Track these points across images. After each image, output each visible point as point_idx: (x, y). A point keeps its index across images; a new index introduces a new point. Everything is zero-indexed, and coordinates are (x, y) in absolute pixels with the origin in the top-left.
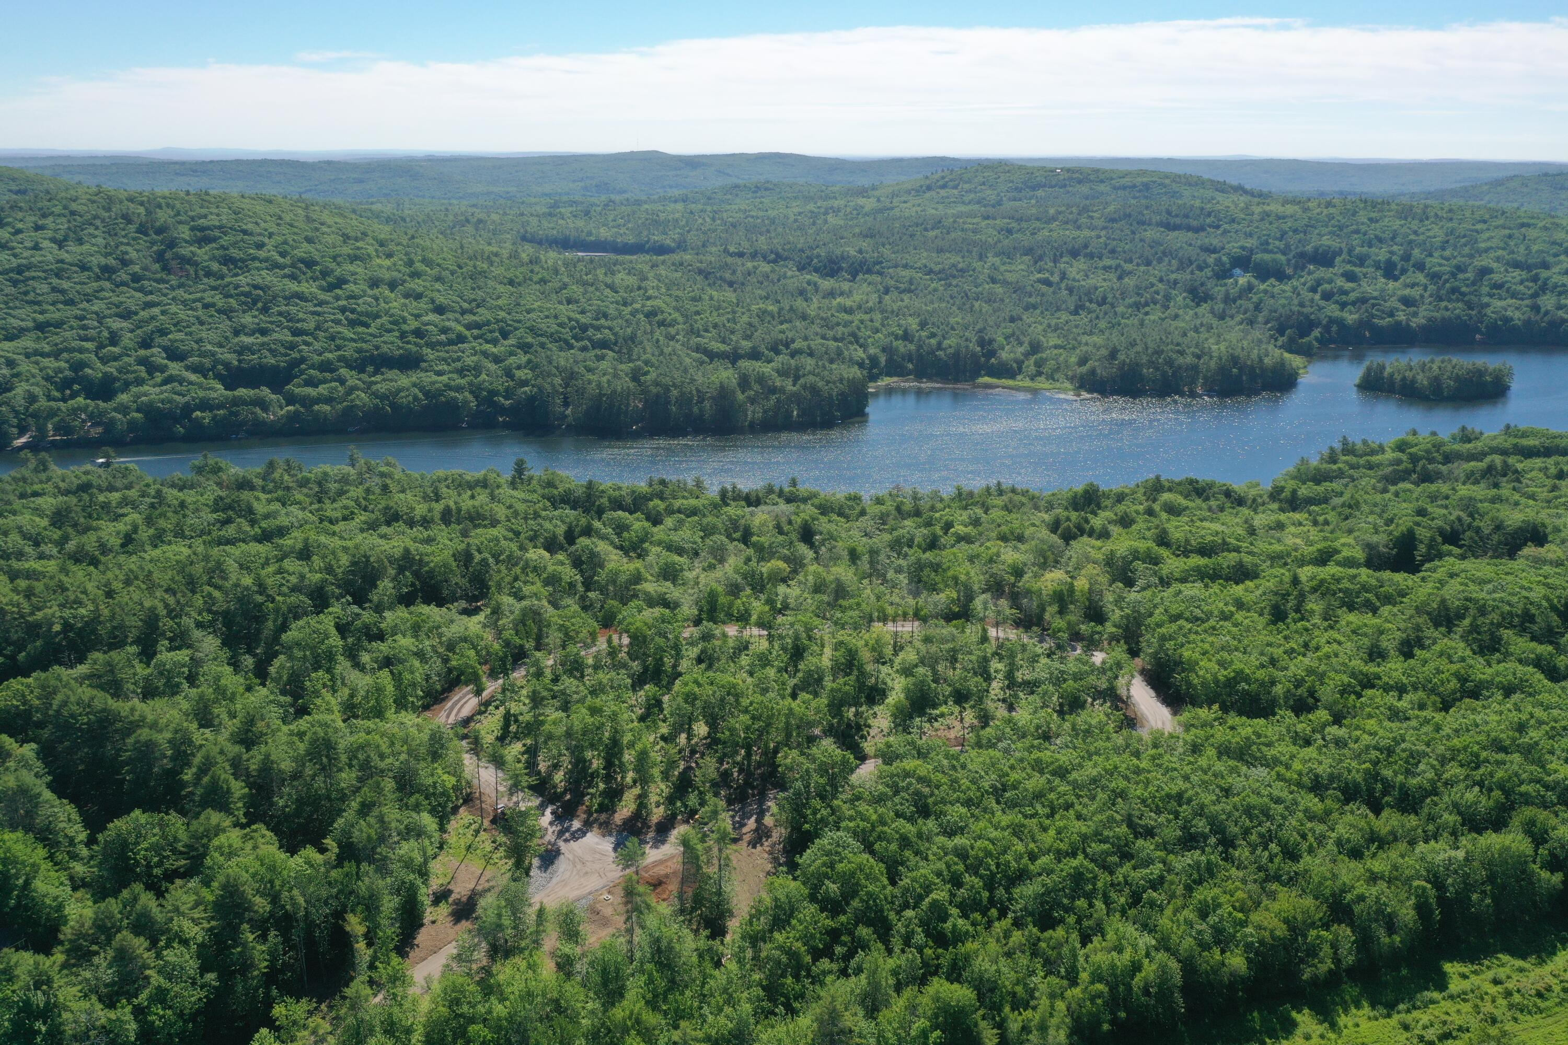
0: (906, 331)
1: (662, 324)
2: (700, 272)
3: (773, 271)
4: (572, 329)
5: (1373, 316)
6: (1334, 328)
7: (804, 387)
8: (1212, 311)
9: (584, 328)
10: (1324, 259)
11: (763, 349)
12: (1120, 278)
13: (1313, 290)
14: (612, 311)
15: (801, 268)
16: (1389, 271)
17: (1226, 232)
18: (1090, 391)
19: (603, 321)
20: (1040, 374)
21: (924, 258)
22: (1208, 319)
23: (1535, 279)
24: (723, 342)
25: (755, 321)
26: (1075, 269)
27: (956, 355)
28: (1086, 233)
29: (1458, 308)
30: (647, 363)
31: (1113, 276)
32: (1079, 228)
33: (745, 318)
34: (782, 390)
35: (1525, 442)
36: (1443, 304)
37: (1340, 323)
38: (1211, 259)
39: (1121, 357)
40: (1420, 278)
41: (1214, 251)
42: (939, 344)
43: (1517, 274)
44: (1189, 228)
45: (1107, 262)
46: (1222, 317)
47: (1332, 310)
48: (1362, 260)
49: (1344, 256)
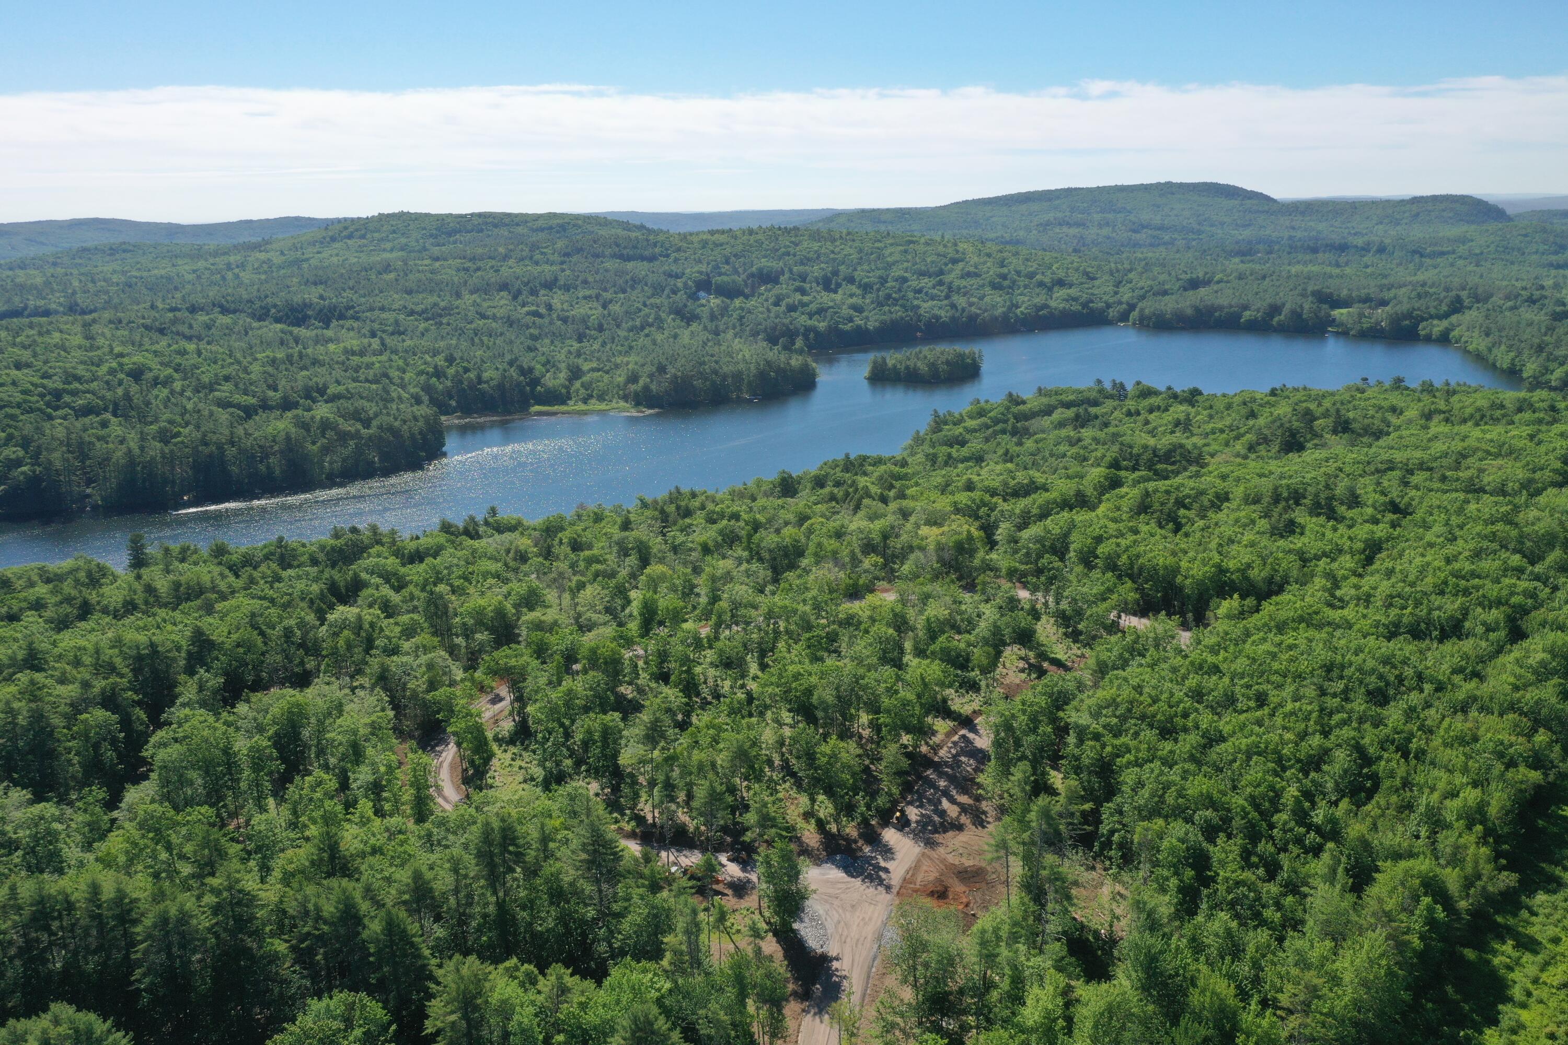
0: (436, 367)
1: (156, 382)
2: (147, 327)
3: (235, 323)
4: (42, 396)
5: (838, 323)
6: (812, 335)
7: (380, 427)
8: (705, 328)
9: (58, 394)
10: (769, 278)
11: (294, 397)
12: (604, 306)
13: (777, 304)
14: (81, 371)
15: (260, 319)
16: (828, 284)
17: (676, 260)
18: (650, 407)
19: (76, 385)
20: (591, 396)
21: (398, 299)
22: (705, 335)
23: (941, 283)
24: (246, 393)
25: (270, 369)
26: (558, 299)
27: (501, 387)
28: (547, 268)
29: (897, 312)
30: (171, 422)
31: (595, 304)
32: (537, 263)
33: (256, 368)
34: (357, 435)
35: (1063, 397)
36: (886, 308)
37: (813, 329)
38: (680, 283)
39: (671, 370)
40: (854, 289)
41: (677, 276)
42: (479, 378)
43: (926, 282)
44: (643, 258)
45: (588, 293)
46: (717, 333)
47: (802, 320)
48: (803, 277)
49: (787, 276)
